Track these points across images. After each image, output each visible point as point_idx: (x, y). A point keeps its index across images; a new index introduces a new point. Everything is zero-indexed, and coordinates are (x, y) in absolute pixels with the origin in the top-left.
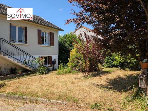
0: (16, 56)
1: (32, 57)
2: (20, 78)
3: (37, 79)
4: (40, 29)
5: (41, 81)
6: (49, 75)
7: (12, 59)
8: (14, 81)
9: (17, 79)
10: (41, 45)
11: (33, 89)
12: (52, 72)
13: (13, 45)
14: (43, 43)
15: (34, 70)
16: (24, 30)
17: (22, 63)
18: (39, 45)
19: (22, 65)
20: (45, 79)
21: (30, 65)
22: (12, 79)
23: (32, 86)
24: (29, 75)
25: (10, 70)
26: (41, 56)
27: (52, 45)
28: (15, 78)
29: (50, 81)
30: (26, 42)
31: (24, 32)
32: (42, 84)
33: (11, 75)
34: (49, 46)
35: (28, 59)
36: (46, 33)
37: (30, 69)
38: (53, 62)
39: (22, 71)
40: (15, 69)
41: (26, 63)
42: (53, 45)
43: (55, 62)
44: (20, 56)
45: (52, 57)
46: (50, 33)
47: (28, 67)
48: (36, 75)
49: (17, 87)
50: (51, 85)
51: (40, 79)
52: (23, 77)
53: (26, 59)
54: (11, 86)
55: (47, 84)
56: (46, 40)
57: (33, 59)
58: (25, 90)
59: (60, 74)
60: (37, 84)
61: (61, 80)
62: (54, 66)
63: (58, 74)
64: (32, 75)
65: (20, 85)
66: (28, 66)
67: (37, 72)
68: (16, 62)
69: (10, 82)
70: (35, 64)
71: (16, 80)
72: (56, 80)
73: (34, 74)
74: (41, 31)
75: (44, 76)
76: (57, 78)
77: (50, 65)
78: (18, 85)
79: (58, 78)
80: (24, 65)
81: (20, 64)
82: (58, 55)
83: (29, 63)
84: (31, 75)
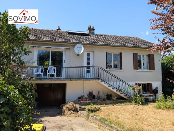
0: (111, 82)
1: (127, 84)
2: (115, 105)
3: (130, 109)
4: (136, 52)
5: (133, 113)
6: (145, 107)
7: (108, 85)
8: (108, 107)
9: (112, 105)
10: (137, 70)
11: (122, 120)
12: (151, 103)
13: (108, 72)
14: (140, 68)
15: (129, 99)
16: (119, 56)
17: (117, 90)
18: (135, 70)
19: (117, 92)
20: (139, 111)
21: (125, 92)
22: (107, 105)
23: (122, 116)
24: (123, 103)
25: (106, 95)
26: (137, 83)
27: (152, 70)
28: (110, 104)
29: (143, 115)
30: (121, 68)
31: (119, 58)
32: (133, 116)
33: (107, 101)
34: (147, 71)
35: (122, 86)
36: (143, 56)
37: (125, 97)
38: (153, 91)
39: (117, 98)
40: (111, 95)
41: (120, 90)
42: (154, 69)
43: (158, 90)
44: (114, 82)
45: (152, 84)
46: (149, 55)
47: (123, 95)
48: (131, 105)
49: (109, 114)
50: (143, 119)
51: (134, 110)
52: (117, 105)
53: (120, 86)
54: (104, 112)
55: (139, 117)
56: (144, 64)
57: (128, 86)
58: (114, 119)
59: (160, 108)
60: (127, 115)
61: (158, 117)
62: (155, 96)
63: (157, 108)
64: (127, 104)
65: (112, 112)
66: (122, 93)
67: (132, 101)
68: (111, 88)
69: (105, 107)
70: (130, 92)
71: (110, 107)
72: (152, 115)
73: (129, 104)
74: (136, 54)
75: (138, 107)
76: (153, 113)
77: (149, 94)
78: (110, 112)
79: (155, 113)
80: (119, 92)
81: (115, 91)
82: (161, 82)
83: (124, 91)
84: (125, 103)
